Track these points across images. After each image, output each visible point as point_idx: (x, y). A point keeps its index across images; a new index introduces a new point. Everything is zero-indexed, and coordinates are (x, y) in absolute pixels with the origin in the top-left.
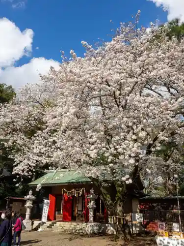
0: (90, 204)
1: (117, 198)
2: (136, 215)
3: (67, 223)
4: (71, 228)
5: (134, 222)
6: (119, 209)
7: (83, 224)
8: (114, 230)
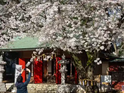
0: (61, 69)
1: (88, 65)
2: (106, 77)
3: (38, 85)
4: (43, 89)
5: (103, 83)
6: (90, 73)
7: (55, 86)
8: (84, 90)
